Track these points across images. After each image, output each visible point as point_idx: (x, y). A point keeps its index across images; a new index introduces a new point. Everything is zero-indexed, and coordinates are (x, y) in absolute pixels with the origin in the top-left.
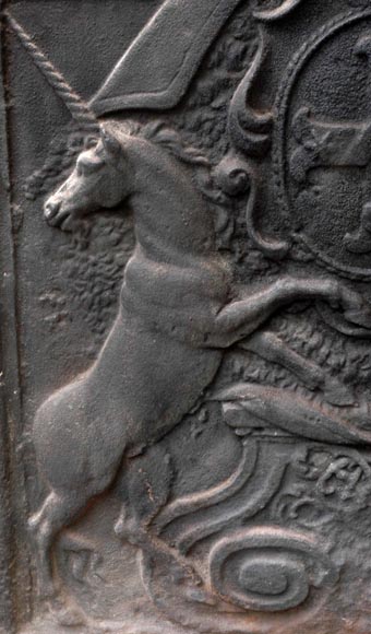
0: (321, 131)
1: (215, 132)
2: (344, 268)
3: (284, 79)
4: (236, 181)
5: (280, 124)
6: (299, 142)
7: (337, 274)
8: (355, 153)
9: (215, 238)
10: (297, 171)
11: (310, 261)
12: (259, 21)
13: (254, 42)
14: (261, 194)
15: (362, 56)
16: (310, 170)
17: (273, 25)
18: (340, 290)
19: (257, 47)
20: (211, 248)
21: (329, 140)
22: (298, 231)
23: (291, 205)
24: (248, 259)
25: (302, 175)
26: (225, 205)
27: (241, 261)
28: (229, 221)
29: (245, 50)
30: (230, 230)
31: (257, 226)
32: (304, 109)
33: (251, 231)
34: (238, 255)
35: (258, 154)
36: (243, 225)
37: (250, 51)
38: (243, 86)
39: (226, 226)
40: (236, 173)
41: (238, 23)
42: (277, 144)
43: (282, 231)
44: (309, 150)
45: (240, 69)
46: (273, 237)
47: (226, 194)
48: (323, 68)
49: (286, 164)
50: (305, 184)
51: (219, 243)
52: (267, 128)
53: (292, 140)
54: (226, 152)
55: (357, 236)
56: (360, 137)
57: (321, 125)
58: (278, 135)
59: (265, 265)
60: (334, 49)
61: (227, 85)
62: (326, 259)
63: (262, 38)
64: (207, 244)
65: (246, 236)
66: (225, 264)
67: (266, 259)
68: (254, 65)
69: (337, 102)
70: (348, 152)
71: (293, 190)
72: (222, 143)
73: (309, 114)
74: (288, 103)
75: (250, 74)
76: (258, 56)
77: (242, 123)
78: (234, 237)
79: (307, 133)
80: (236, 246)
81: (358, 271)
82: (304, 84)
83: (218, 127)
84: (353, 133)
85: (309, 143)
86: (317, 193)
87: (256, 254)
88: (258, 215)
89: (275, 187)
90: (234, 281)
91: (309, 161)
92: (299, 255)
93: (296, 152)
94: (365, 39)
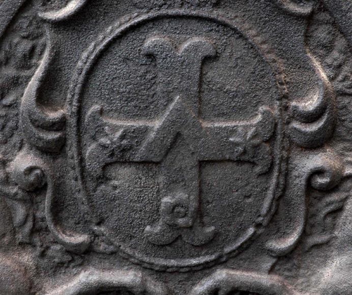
0: (115, 129)
1: (7, 129)
2: (147, 259)
3: (74, 77)
4: (32, 178)
5: (73, 121)
6: (94, 138)
7: (140, 265)
8: (149, 149)
9: (14, 232)
10: (93, 167)
11: (112, 253)
12: (44, 21)
13: (41, 41)
14: (59, 188)
15: (151, 56)
16: (105, 167)
17: (60, 25)
18: (144, 281)
19: (45, 46)
21: (123, 137)
22: (99, 224)
23: (90, 199)
24: (50, 253)
25: (99, 172)
26: (23, 201)
27: (43, 255)
28: (27, 216)
29: (33, 49)
30: (29, 224)
31: (57, 220)
32: (96, 107)
33: (51, 227)
34: (39, 250)
35: (52, 151)
36: (43, 219)
37: (38, 50)
38: (33, 84)
39: (25, 222)
40: (31, 170)
41: (23, 22)
42: (72, 141)
43: (82, 225)
44: (104, 147)
45: (29, 68)
46: (75, 230)
47: (23, 190)
48: (112, 67)
49: (82, 160)
50: (103, 178)
51: (20, 237)
52: (60, 125)
53: (86, 136)
54: (20, 148)
55: (158, 229)
56: (152, 135)
57: (114, 122)
58: (71, 132)
59: (67, 258)
60: (122, 49)
61: (17, 83)
62: (128, 251)
63: (49, 37)
64: (6, 240)
65: (47, 229)
66: (27, 258)
67: (68, 252)
68: (43, 63)
69: (128, 100)
70: (142, 149)
71: (91, 185)
72: (16, 139)
73: (101, 112)
74: (80, 101)
75: (39, 72)
76: (46, 55)
78: (34, 231)
79: (100, 130)
80: (37, 240)
81: (162, 262)
82: (95, 82)
83: (11, 124)
84: (145, 131)
85: (104, 140)
86: (115, 188)
87: (58, 247)
88: (57, 208)
89: (72, 183)
90: (38, 274)
91: (104, 157)
92: (102, 247)
93: (90, 149)
94: (152, 40)
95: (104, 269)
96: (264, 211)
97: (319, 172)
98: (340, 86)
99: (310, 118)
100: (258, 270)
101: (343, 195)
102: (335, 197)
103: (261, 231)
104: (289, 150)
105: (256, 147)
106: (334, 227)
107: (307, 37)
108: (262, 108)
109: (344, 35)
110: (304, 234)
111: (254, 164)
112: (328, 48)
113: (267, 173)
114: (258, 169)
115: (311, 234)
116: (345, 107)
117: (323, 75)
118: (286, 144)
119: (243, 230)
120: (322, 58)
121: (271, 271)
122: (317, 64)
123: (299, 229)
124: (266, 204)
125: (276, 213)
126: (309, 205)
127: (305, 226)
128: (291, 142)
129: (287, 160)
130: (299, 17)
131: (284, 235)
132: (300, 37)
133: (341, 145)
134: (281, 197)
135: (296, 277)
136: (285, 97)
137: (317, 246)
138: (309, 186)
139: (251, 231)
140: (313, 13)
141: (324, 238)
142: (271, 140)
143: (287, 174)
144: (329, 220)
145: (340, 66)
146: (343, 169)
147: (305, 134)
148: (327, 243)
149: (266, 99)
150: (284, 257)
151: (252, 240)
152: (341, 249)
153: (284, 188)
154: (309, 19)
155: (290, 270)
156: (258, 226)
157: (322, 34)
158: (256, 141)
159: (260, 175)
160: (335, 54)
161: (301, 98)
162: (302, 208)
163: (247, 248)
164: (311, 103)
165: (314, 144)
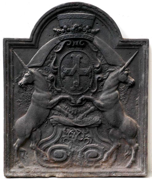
0: (66, 70)
2: (70, 93)
3: (60, 61)
4: (52, 78)
6: (62, 71)
8: (71, 73)
9: (48, 89)
11: (65, 92)
12: (55, 52)
14: (56, 80)
15: (72, 58)
16: (64, 76)
17: (58, 53)
19: (55, 56)
20: (48, 90)
21: (67, 71)
22: (63, 87)
23: (61, 82)
24: (54, 92)
25: (63, 77)
26: (50, 83)
27: (53, 93)
28: (51, 86)
29: (53, 57)
30: (51, 87)
31: (56, 86)
32: (63, 66)
33: (55, 87)
35: (55, 74)
36: (53, 86)
37: (54, 57)
38: (53, 63)
39: (50, 86)
40: (52, 77)
41: (52, 52)
42: (59, 72)
43: (60, 87)
44: (64, 73)
45: (52, 60)
46: (58, 88)
47: (50, 81)
48: (65, 60)
49: (60, 76)
50: (64, 79)
51: (49, 89)
52: (57, 69)
53: (61, 71)
54: (50, 74)
55: (73, 87)
56: (72, 70)
57: (66, 69)
58: (59, 70)
59: (57, 93)
60: (67, 56)
61: (50, 62)
62: (68, 92)
63: (56, 55)
64: (47, 90)
65: (54, 88)
66: (50, 93)
67: (57, 92)
68: (54, 59)
69: (68, 65)
70: (70, 73)
71: (62, 80)
72: (49, 72)
73: (64, 67)
74: (60, 65)
75: (54, 60)
76: (55, 58)
77: (53, 68)
78: (52, 88)
79: (63, 70)
80: (52, 90)
81: (73, 94)
82: (63, 62)
83: (49, 69)
84: (71, 70)
85: (64, 72)
86: (66, 80)
87: (56, 91)
88: (56, 84)
89: (58, 80)
90: (52, 96)
91: (64, 75)
92: (63, 91)
93: (62, 73)
94: (72, 55)
95: (63, 95)
96: (90, 85)
97: (99, 78)
98: (102, 63)
99: (98, 68)
100: (89, 96)
101: (104, 82)
102: (102, 83)
103: (90, 88)
104: (94, 74)
105: (89, 73)
106: (102, 88)
107: (97, 55)
108: (90, 67)
109: (103, 55)
110: (97, 89)
111: (89, 76)
112: (100, 57)
113: (91, 78)
114: (89, 77)
115: (98, 89)
116: (103, 67)
117: (100, 61)
118: (94, 73)
119: (87, 88)
120: (99, 59)
121: (92, 96)
122: (98, 60)
123: (96, 88)
124: (91, 83)
125: (92, 85)
126: (98, 84)
127: (97, 87)
128: (95, 73)
129: (94, 75)
130: (95, 52)
131: (94, 90)
133: (103, 74)
134: (93, 82)
135: (96, 97)
136: (93, 65)
137: (100, 92)
138: (98, 81)
139: (88, 88)
140: (98, 51)
141: (101, 90)
142: (91, 72)
143: (94, 78)
144: (101, 87)
145: (102, 60)
146: (103, 77)
147: (97, 71)
148: (101, 91)
149: (90, 65)
150: (94, 93)
151: (88, 90)
153: (94, 81)
154: (97, 52)
155: (95, 96)
156: (90, 87)
157: (99, 55)
158: (89, 72)
159: (90, 78)
160: (101, 58)
161: (96, 65)
162: (97, 84)
163: (88, 92)
164: (98, 66)
165: (99, 73)
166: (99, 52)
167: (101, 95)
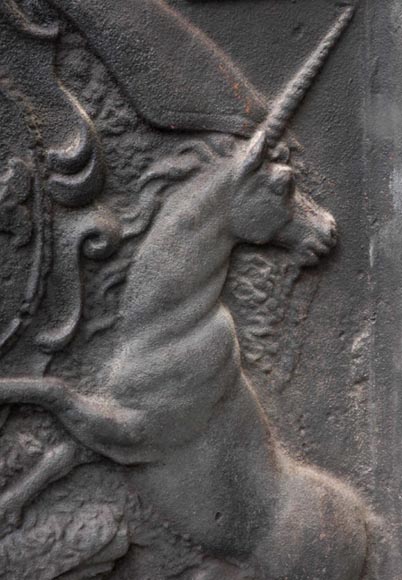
96: (29, 294)
97: (92, 236)
98: (105, 125)
99: (74, 167)
100: (30, 374)
101: (124, 263)
102: (115, 266)
103: (28, 322)
104: (51, 213)
105: (11, 211)
106: (117, 306)
107: (57, 66)
108: (12, 161)
109: (101, 59)
110: (83, 320)
111: (11, 234)
112: (84, 78)
113: (28, 245)
114: (16, 240)
115: (90, 319)
116: (114, 151)
117: (83, 112)
118: (48, 204)
119: (6, 323)
120: (78, 91)
121: (47, 372)
122: (73, 99)
123: (76, 313)
124: (31, 285)
125: (45, 296)
126: (85, 281)
127: (83, 305)
128: (54, 202)
129: (51, 225)
130: (44, 41)
131: (57, 324)
132: (48, 66)
133: (115, 200)
134: (48, 276)
135: (78, 376)
136: (39, 144)
137: (100, 332)
138: (83, 257)
139: (16, 322)
140: (60, 35)
141: (107, 321)
142: (28, 201)
143: (52, 243)
144: (111, 297)
145: (100, 100)
146: (120, 229)
147: (70, 188)
148: (111, 327)
149: (15, 148)
150: (60, 353)
151: (18, 334)
152: (129, 332)
153: (51, 261)
154: (56, 43)
155: (69, 369)
156: (24, 315)
157: (74, 60)
158: (11, 203)
159: (21, 247)
160: (94, 85)
161: (59, 144)
162: (77, 284)
163: (12, 347)
164: (72, 148)
165: (82, 201)
166: (73, 38)
167: (111, 354)
